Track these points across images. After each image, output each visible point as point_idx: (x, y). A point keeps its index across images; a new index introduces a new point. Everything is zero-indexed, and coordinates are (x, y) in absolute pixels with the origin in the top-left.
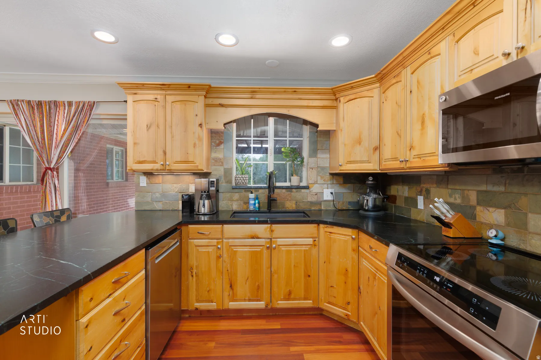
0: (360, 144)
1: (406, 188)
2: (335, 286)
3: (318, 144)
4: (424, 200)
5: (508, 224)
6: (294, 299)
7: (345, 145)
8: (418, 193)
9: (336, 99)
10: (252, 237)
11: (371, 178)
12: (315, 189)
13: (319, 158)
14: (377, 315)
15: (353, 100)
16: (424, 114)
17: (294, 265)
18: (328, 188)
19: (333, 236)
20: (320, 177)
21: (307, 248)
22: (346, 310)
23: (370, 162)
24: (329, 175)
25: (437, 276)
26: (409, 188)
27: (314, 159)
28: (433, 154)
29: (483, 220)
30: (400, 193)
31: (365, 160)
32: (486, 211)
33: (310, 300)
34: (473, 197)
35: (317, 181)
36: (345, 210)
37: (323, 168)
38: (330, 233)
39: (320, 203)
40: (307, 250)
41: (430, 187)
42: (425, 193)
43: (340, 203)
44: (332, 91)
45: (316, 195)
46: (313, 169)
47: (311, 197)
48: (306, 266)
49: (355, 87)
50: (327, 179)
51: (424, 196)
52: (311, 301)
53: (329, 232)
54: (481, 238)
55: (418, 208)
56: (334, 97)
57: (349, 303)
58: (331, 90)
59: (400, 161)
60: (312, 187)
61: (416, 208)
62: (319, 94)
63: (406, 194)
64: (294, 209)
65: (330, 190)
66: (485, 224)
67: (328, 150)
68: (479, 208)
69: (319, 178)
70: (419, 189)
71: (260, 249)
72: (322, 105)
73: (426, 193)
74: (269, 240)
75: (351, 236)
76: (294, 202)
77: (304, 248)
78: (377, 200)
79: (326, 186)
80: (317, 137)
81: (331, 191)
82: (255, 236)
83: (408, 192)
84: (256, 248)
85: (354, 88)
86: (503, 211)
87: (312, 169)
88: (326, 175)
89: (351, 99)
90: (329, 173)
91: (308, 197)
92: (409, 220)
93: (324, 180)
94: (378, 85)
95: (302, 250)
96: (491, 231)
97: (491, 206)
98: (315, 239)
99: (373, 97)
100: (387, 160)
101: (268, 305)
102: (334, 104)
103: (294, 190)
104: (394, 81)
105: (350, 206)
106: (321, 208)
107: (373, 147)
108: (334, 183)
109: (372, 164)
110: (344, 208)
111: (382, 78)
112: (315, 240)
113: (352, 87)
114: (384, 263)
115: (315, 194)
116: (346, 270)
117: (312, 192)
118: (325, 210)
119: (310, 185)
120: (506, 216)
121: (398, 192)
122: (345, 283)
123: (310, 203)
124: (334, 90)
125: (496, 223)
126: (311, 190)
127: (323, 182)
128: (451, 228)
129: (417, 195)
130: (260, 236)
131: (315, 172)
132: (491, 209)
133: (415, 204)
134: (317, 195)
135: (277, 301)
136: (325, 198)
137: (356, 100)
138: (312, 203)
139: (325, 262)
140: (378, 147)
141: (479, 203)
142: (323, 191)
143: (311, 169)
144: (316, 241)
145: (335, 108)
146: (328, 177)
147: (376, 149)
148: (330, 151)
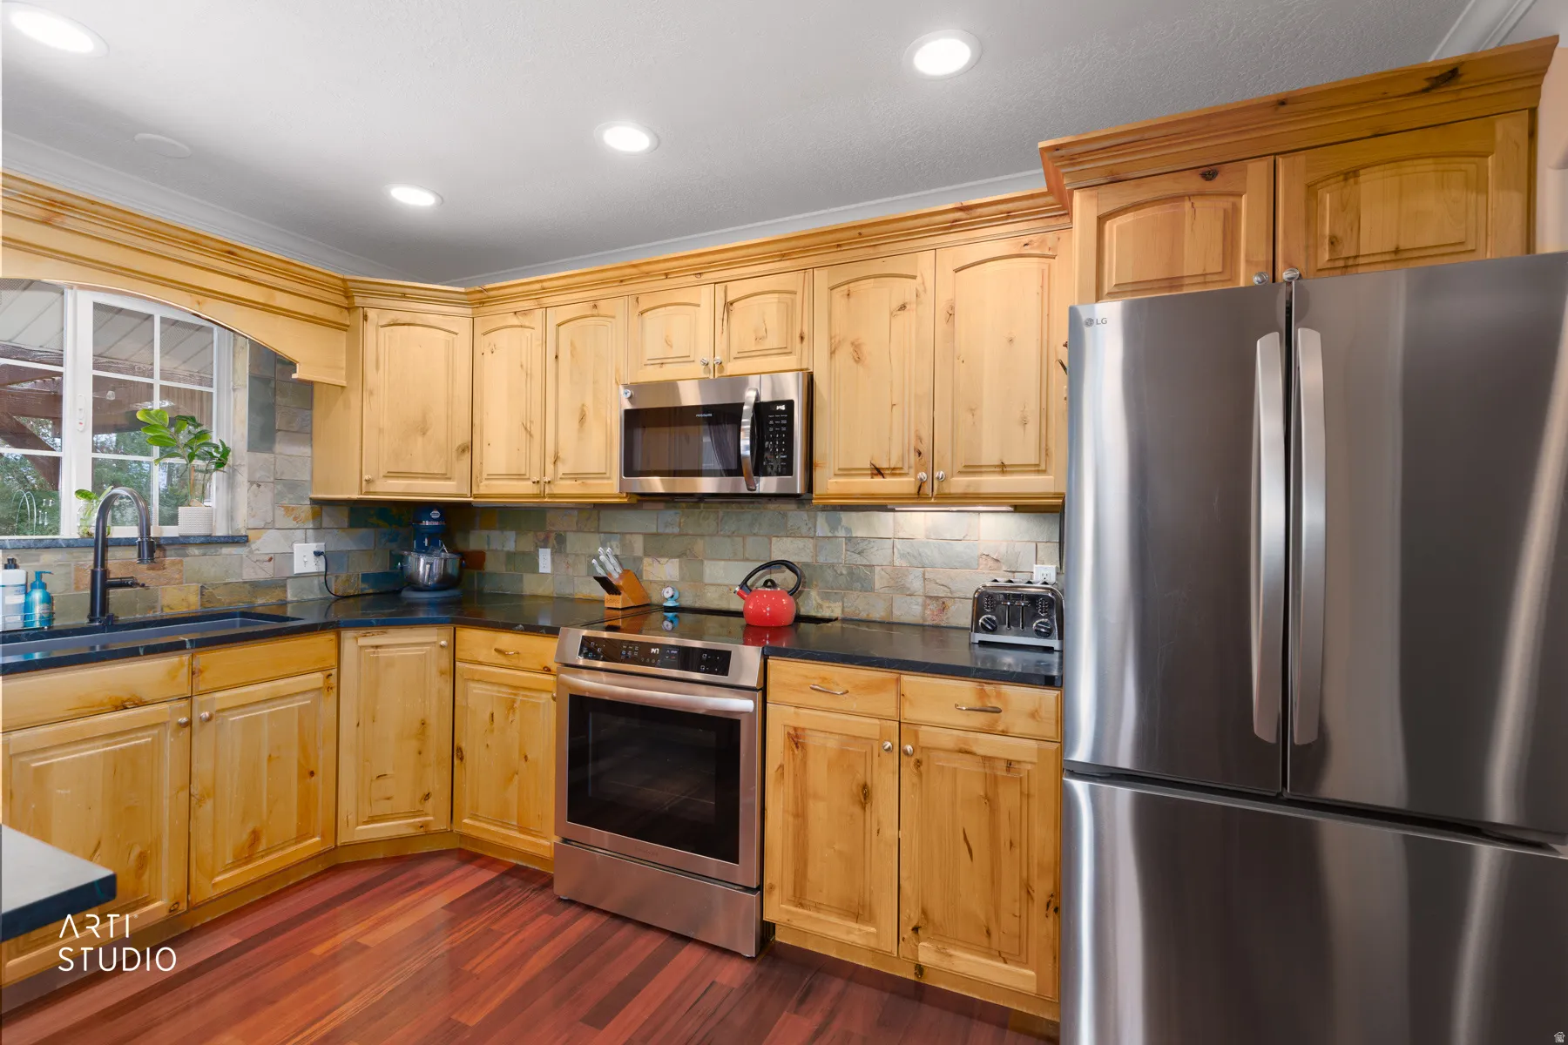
0: (424, 434)
1: (511, 535)
2: (390, 772)
3: (278, 416)
4: (552, 554)
5: (682, 578)
6: (269, 851)
7: (381, 431)
8: (539, 543)
9: (350, 309)
10: (118, 703)
11: (435, 514)
12: (267, 543)
13: (281, 454)
14: (516, 776)
15: (404, 324)
16: (583, 405)
17: (270, 756)
18: (308, 540)
19: (382, 653)
20: (283, 509)
21: (305, 701)
22: (419, 816)
23: (449, 479)
24: (309, 503)
25: (655, 648)
26: (517, 534)
27: (266, 455)
28: (601, 475)
29: (651, 578)
30: (495, 545)
31: (436, 472)
32: (656, 564)
33: (313, 837)
34: (638, 544)
35: (273, 521)
36: (354, 596)
37: (293, 486)
38: (377, 647)
39: (279, 584)
40: (307, 705)
41: (565, 532)
42: (555, 542)
43: (340, 579)
44: (342, 285)
45: (270, 560)
46: (262, 488)
47: (253, 568)
48: (303, 748)
49: (412, 298)
50: (303, 515)
51: (553, 548)
52: (317, 839)
53: (373, 647)
54: (648, 605)
55: (540, 571)
56: (344, 302)
57: (427, 797)
58: (340, 283)
59: (534, 482)
60: (259, 538)
61: (534, 572)
62: (304, 280)
63: (510, 546)
64: (193, 608)
65: (313, 547)
66: (655, 582)
67: (304, 433)
68: (647, 561)
69: (280, 512)
70: (542, 536)
71: (149, 737)
72: (312, 314)
73: (558, 543)
74: (184, 703)
75: (435, 643)
76: (195, 587)
77: (296, 704)
78: (449, 562)
79: (299, 534)
80: (275, 395)
81: (316, 549)
82: (128, 700)
83: (515, 542)
84: (132, 739)
85: (408, 298)
86: (676, 561)
87: (259, 486)
88: (302, 503)
89: (399, 322)
90: (311, 499)
91: (244, 567)
92: (521, 597)
93: (295, 519)
94: (469, 311)
95: (293, 708)
96: (667, 589)
97: (662, 556)
98: (328, 673)
99: (456, 334)
100: (491, 477)
101: (177, 903)
102: (344, 318)
103: (195, 551)
104: (514, 321)
105: (364, 586)
106: (286, 598)
107: (457, 445)
108: (324, 526)
109: (453, 481)
110: (351, 592)
111: (484, 303)
112: (330, 675)
113: (404, 296)
114: (540, 668)
115: (267, 558)
116: (423, 724)
117: (257, 552)
118: (298, 601)
119: (251, 534)
120: (681, 568)
121: (488, 544)
122: (420, 753)
123: (251, 585)
124: (350, 284)
125: (669, 578)
126: (254, 547)
127: (293, 524)
128: (620, 594)
129: (537, 547)
130: (147, 698)
131: (267, 495)
132: (663, 560)
133: (534, 566)
134: (272, 562)
135: (212, 878)
136: (299, 568)
137: (411, 327)
138: (255, 586)
139: (358, 725)
140: (468, 447)
141: (646, 554)
142: (293, 549)
143: (255, 486)
144: (331, 677)
145: (346, 330)
146: (306, 508)
147: (463, 451)
148: (311, 439)
